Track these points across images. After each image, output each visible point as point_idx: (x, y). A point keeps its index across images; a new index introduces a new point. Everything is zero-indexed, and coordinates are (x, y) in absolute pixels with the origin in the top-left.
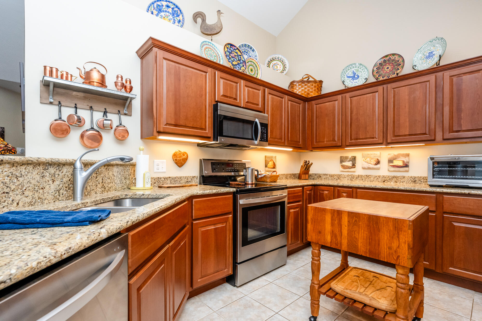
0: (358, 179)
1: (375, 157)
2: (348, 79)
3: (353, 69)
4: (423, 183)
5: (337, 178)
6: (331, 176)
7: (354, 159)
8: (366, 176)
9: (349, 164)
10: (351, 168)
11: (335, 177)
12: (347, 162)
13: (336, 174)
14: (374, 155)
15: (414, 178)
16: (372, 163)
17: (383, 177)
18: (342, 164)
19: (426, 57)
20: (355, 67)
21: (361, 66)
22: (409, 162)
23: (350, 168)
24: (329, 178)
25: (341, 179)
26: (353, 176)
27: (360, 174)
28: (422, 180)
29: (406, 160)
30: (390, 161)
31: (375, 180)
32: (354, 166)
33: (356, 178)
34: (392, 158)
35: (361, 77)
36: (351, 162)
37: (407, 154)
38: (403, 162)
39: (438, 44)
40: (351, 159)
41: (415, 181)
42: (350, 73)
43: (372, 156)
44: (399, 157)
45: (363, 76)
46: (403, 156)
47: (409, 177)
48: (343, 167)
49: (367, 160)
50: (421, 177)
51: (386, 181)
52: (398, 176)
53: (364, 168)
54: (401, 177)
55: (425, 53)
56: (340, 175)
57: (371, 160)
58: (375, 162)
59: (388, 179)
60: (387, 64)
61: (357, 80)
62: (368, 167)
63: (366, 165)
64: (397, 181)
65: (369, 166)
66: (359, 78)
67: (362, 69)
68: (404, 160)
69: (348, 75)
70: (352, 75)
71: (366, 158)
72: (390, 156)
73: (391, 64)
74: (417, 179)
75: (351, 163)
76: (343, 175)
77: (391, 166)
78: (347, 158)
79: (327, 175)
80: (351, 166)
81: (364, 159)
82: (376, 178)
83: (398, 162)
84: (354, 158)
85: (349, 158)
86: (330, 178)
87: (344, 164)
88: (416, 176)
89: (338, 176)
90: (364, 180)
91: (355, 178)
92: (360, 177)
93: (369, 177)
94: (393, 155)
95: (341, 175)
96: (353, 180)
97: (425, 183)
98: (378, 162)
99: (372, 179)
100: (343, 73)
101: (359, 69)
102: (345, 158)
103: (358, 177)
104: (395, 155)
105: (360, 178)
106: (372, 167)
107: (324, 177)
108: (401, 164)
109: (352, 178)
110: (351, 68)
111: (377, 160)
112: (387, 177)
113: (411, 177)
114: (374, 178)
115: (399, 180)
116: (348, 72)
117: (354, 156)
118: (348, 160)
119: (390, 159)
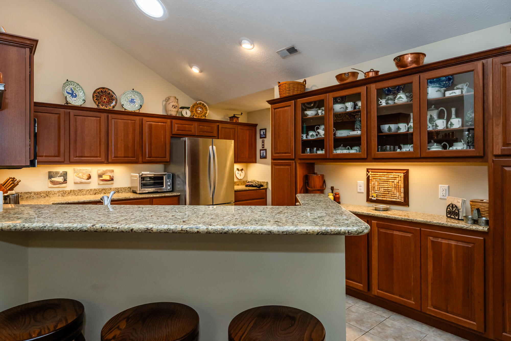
0: (70, 194)
1: (87, 172)
2: (68, 94)
3: (71, 86)
4: (124, 192)
5: (45, 195)
6: (36, 194)
7: (65, 175)
8: (79, 190)
9: (61, 179)
10: (63, 183)
11: (42, 195)
12: (57, 178)
13: (43, 191)
14: (86, 171)
15: (118, 189)
16: (84, 178)
17: (95, 190)
18: (51, 180)
19: (129, 101)
20: (73, 85)
21: (78, 86)
22: (113, 177)
23: (61, 184)
24: (33, 196)
25: (51, 196)
26: (64, 192)
27: (72, 189)
28: (123, 190)
29: (111, 175)
30: (100, 176)
31: (87, 193)
32: (65, 182)
33: (69, 193)
34: (101, 173)
35: (79, 97)
36: (62, 177)
37: (112, 170)
38: (110, 176)
39: (137, 95)
40: (63, 175)
41: (118, 191)
42: (69, 89)
43: (84, 171)
44: (107, 173)
45: (80, 96)
46: (110, 172)
47: (114, 189)
48: (53, 183)
49: (79, 175)
50: (122, 188)
51: (97, 194)
52: (106, 188)
53: (75, 183)
54: (108, 189)
55: (128, 98)
56: (49, 192)
57: (84, 175)
58: (87, 177)
59: (99, 191)
60: (104, 96)
61: (75, 98)
62: (80, 182)
63: (78, 180)
64: (105, 193)
65: (81, 180)
66: (77, 97)
67: (79, 89)
68: (110, 175)
69: (68, 91)
70: (70, 92)
71: (78, 173)
72: (99, 172)
73: (107, 97)
74: (119, 189)
75: (62, 179)
76: (53, 192)
77: (100, 180)
78: (57, 173)
79: (31, 193)
80: (62, 181)
81: (76, 174)
82: (88, 191)
83: (106, 176)
84: (66, 173)
85: (60, 173)
86: (35, 196)
87: (53, 179)
88: (119, 187)
89: (46, 193)
90: (76, 195)
91: (67, 193)
92: (73, 191)
93: (82, 191)
94: (102, 171)
95: (51, 192)
96: (65, 195)
97: (125, 192)
98: (89, 177)
99: (84, 193)
100: (64, 87)
101: (76, 88)
102: (54, 173)
103: (71, 192)
104: (103, 171)
105: (72, 193)
106: (85, 182)
107: (27, 196)
108: (108, 178)
109: (64, 193)
110: (69, 85)
111: (89, 175)
112: (98, 190)
113: (116, 188)
114: (86, 192)
115: (107, 191)
116: (67, 87)
117: (65, 172)
118: (58, 175)
119: (100, 175)
